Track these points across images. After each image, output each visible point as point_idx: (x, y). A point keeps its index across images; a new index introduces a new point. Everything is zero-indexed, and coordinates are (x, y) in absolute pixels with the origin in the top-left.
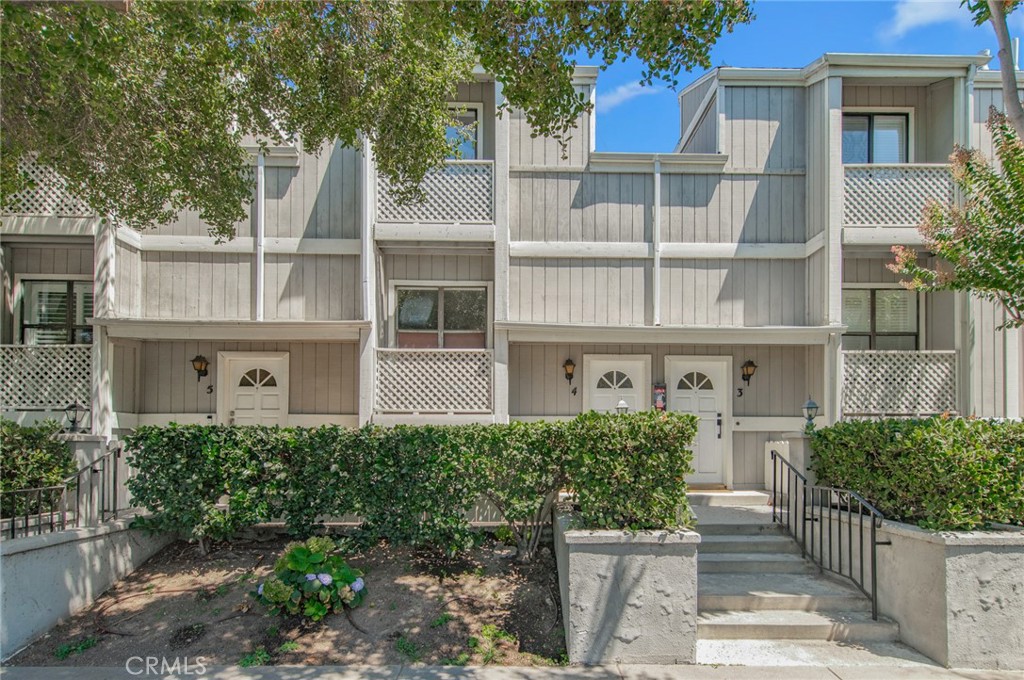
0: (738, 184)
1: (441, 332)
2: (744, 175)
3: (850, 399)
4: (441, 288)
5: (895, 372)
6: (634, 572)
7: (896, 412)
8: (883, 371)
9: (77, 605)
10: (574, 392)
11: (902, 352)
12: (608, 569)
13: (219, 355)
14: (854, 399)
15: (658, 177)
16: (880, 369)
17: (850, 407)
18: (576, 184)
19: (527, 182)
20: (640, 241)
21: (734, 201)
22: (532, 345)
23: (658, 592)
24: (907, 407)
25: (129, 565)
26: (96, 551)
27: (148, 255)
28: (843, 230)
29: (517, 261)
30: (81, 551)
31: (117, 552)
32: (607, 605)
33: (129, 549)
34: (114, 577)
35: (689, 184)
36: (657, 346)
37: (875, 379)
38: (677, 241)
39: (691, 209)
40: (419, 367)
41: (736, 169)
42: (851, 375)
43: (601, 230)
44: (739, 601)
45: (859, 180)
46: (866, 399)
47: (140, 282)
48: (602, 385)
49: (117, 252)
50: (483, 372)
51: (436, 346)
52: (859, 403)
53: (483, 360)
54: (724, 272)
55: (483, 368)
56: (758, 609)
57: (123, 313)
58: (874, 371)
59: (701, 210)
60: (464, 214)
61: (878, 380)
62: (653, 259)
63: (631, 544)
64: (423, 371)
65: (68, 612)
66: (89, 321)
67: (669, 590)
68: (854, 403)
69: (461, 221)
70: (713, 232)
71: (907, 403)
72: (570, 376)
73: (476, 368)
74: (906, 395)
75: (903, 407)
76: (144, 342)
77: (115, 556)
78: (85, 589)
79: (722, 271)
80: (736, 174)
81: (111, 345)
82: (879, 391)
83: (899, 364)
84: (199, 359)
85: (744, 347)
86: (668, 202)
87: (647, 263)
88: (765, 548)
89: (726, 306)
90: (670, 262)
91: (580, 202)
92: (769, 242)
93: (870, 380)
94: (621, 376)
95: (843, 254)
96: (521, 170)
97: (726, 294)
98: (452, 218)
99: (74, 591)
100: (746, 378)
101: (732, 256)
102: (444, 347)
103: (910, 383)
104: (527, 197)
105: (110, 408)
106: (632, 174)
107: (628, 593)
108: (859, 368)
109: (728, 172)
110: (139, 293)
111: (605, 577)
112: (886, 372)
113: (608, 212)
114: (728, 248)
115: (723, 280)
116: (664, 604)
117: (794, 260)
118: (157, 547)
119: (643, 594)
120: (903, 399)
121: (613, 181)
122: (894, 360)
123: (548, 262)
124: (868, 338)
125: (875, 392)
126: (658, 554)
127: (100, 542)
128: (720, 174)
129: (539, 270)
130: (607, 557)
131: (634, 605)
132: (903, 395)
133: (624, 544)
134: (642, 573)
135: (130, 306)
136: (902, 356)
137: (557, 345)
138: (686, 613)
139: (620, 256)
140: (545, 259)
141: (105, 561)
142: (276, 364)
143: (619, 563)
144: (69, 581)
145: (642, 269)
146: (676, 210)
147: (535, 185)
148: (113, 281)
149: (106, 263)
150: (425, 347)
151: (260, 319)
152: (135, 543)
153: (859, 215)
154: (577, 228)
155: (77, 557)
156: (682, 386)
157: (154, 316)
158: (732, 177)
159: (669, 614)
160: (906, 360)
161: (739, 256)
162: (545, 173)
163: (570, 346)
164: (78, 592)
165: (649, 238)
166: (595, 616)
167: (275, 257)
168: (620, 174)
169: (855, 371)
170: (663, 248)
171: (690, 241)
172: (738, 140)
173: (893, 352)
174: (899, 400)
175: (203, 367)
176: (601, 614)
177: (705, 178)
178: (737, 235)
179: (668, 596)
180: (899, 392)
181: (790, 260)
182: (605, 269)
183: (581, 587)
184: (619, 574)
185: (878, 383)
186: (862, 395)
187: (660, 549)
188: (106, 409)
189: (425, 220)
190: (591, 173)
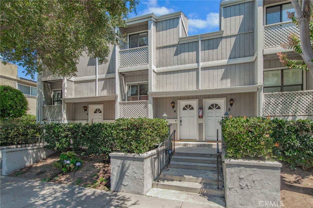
0: (228, 39)
1: (138, 96)
2: (231, 36)
3: (267, 111)
4: (139, 84)
5: (286, 100)
6: (127, 166)
7: (287, 115)
8: (281, 100)
9: (28, 164)
10: (175, 112)
11: (290, 92)
12: (120, 164)
13: (89, 105)
14: (269, 110)
15: (200, 42)
16: (280, 99)
17: (267, 113)
18: (175, 48)
19: (161, 50)
20: (195, 63)
21: (227, 46)
22: (163, 98)
23: (133, 172)
24: (292, 113)
25: (45, 156)
26: (34, 152)
27: (76, 82)
28: (263, 49)
29: (159, 74)
30: (29, 152)
31: (41, 153)
32: (120, 175)
33: (45, 152)
34: (40, 158)
35: (211, 42)
36: (201, 96)
37: (278, 103)
38: (207, 61)
39: (212, 51)
40: (130, 106)
41: (227, 35)
42: (268, 102)
43: (183, 61)
44: (178, 178)
45: (271, 30)
46: (274, 111)
47: (74, 89)
48: (184, 109)
49: (67, 82)
50: (146, 107)
51: (138, 100)
52: (271, 112)
53: (146, 103)
54: (223, 70)
55: (146, 106)
56: (184, 181)
57: (69, 97)
58: (277, 100)
59: (215, 50)
60: (141, 62)
61: (279, 103)
62: (199, 68)
63: (126, 157)
64: (131, 107)
65: (25, 165)
66: (61, 99)
67: (136, 172)
68: (269, 112)
69: (140, 64)
70: (220, 57)
71: (292, 111)
72: (173, 107)
73: (144, 106)
74: (292, 108)
75: (290, 113)
76: (75, 103)
77: (40, 154)
78: (31, 161)
79: (223, 69)
80: (227, 36)
81: (66, 105)
82: (280, 107)
83: (288, 97)
84: (85, 107)
85: (231, 94)
86: (204, 49)
87: (197, 70)
88: (208, 162)
89: (224, 81)
90: (204, 69)
91: (176, 54)
92: (240, 57)
93: (276, 103)
94: (190, 106)
95: (263, 58)
96: (159, 47)
97: (224, 77)
98: (138, 64)
99: (27, 161)
100: (231, 105)
101: (226, 64)
102: (140, 100)
103: (294, 104)
104: (161, 55)
105: (66, 119)
106: (192, 42)
107: (126, 172)
108: (271, 99)
109: (225, 36)
110: (73, 92)
111: (119, 166)
112: (283, 100)
113: (185, 55)
114: (225, 62)
115: (223, 72)
116: (135, 176)
117: (250, 63)
118: (54, 152)
119: (129, 172)
120: (290, 110)
121: (186, 46)
122: (286, 95)
123: (167, 73)
124: (280, 87)
125: (278, 107)
126: (133, 161)
127: (35, 150)
128: (222, 37)
129: (165, 76)
130: (120, 160)
131: (127, 175)
132: (290, 109)
133: (124, 157)
134: (129, 166)
135: (71, 95)
136: (290, 94)
137: (170, 98)
138: (141, 179)
139: (188, 69)
140: (166, 72)
141: (37, 155)
142: (101, 107)
143: (123, 163)
144: (25, 159)
145: (196, 72)
146: (207, 51)
147: (164, 50)
148: (66, 88)
149: (64, 84)
150: (135, 100)
151: (97, 96)
152: (46, 151)
153: (271, 43)
154: (176, 62)
155: (28, 153)
156: (210, 108)
157: (77, 97)
158: (226, 37)
159: (136, 179)
160: (292, 95)
161: (228, 64)
162: (166, 46)
163: (173, 98)
164: (28, 161)
165: (198, 62)
166: (117, 177)
167: (100, 80)
168: (189, 43)
169: (269, 100)
170: (201, 64)
171: (212, 61)
172: (228, 24)
173: (286, 92)
174: (288, 110)
175: (86, 109)
176: (118, 177)
177: (216, 39)
178: (228, 56)
179: (136, 173)
180: (288, 107)
181: (248, 63)
182: (184, 73)
183: (114, 169)
184: (123, 166)
185: (279, 104)
186: (272, 109)
187: (134, 159)
188: (65, 119)
189: (131, 65)
190: (180, 44)
